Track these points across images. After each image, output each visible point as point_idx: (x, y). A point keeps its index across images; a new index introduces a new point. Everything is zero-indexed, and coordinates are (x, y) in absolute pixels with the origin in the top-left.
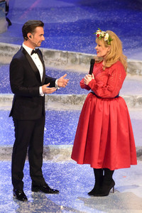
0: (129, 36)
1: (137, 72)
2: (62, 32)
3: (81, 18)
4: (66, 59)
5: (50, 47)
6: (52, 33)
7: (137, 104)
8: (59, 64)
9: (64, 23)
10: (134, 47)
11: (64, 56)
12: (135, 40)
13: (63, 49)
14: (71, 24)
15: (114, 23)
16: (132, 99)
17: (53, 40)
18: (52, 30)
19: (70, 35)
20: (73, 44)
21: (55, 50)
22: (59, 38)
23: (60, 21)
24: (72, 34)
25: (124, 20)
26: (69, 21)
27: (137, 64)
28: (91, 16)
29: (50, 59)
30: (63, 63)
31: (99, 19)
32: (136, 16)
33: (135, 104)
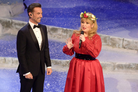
0: (112, 19)
1: (117, 46)
2: (63, 14)
3: (78, 5)
4: (65, 34)
5: (55, 25)
6: (56, 15)
7: (116, 69)
8: (60, 38)
9: (66, 8)
10: (115, 28)
11: (64, 32)
12: (116, 23)
13: (64, 27)
14: (70, 9)
15: (101, 9)
16: (113, 65)
17: (57, 20)
18: (56, 13)
19: (69, 17)
20: (71, 23)
21: (58, 27)
22: (61, 19)
23: (62, 7)
24: (71, 16)
25: (109, 7)
26: (69, 7)
27: (117, 40)
28: (85, 4)
29: (54, 34)
30: (63, 37)
31: (91, 6)
32: (117, 5)
33: (114, 69)
